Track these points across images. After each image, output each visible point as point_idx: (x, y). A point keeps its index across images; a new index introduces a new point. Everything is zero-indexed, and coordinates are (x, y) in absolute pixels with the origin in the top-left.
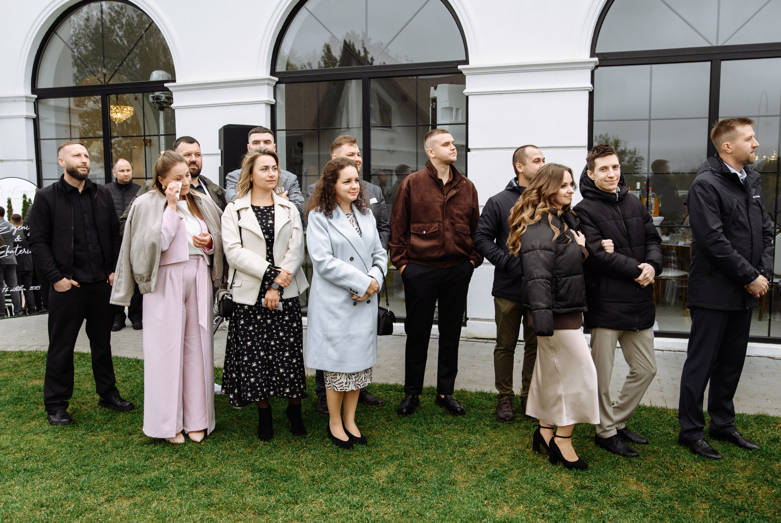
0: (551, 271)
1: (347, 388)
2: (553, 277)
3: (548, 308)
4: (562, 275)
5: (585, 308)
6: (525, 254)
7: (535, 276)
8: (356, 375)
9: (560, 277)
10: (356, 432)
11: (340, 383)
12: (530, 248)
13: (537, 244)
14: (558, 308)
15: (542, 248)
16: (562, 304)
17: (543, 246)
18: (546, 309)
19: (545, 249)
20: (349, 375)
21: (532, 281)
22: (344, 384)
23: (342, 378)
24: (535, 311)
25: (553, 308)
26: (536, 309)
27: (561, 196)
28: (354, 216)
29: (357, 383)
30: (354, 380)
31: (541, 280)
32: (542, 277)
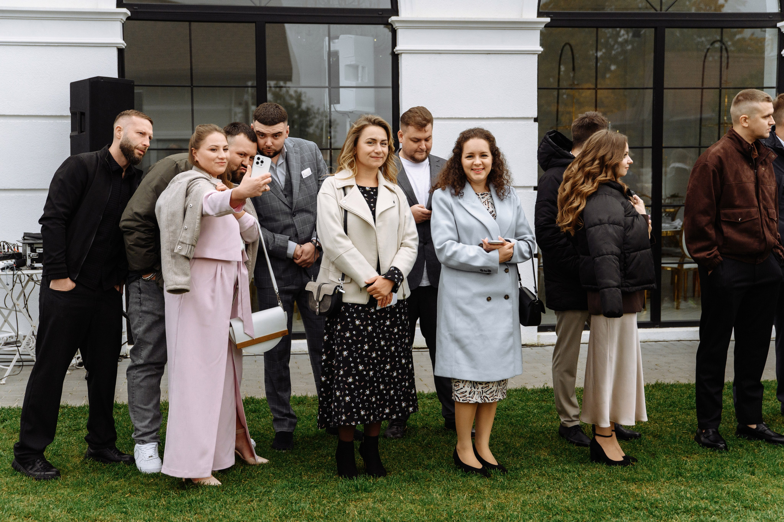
0: (619, 247)
1: (470, 399)
2: (622, 253)
3: (618, 287)
4: (632, 250)
5: (654, 285)
6: (591, 229)
7: (604, 251)
8: (484, 385)
9: (628, 253)
10: (491, 459)
11: (462, 393)
12: (597, 221)
13: (604, 217)
14: (627, 286)
15: (611, 222)
16: (631, 281)
17: (611, 219)
18: (617, 287)
19: (614, 223)
20: (475, 384)
21: (600, 257)
22: (467, 394)
23: (466, 386)
24: (605, 290)
25: (622, 286)
26: (606, 288)
27: (623, 167)
28: (491, 196)
29: (484, 394)
30: (480, 390)
31: (611, 256)
32: (612, 254)
